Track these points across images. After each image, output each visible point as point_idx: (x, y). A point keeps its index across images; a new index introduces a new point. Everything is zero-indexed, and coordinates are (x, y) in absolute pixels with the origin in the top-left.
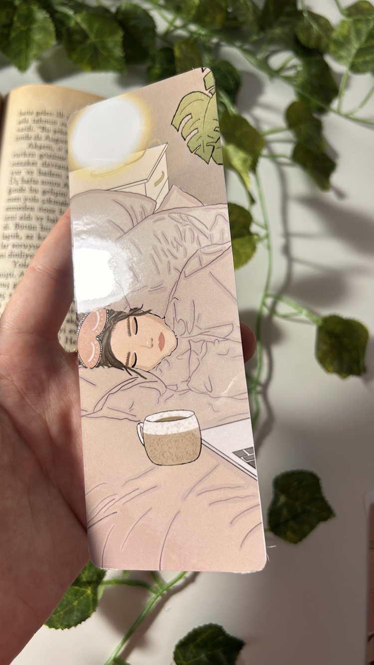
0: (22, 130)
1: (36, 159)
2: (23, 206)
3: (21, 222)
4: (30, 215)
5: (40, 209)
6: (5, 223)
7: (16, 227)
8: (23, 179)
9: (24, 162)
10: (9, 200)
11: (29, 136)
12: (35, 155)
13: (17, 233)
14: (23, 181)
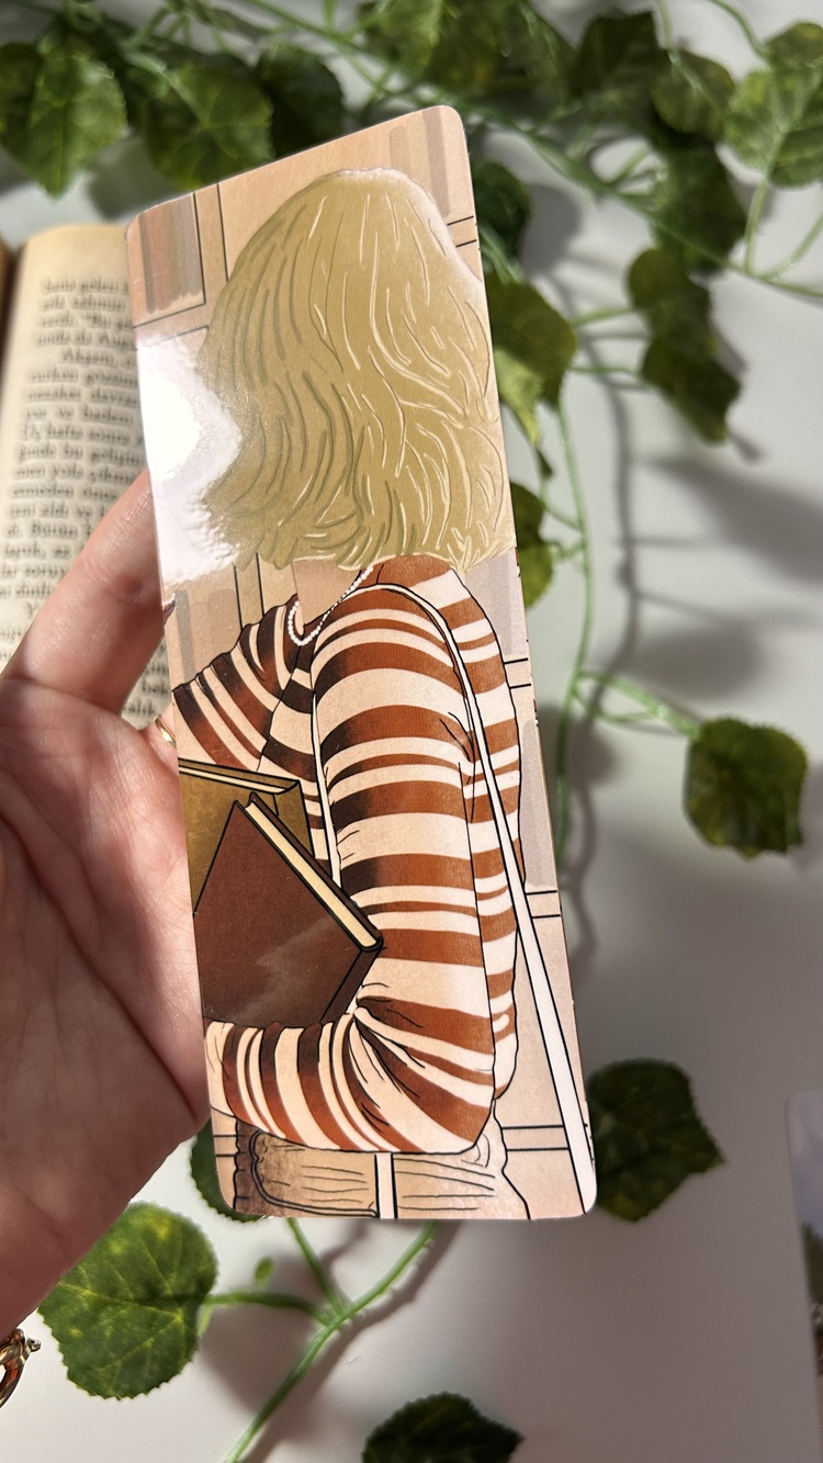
0: (50, 322)
1: (78, 384)
2: (49, 486)
3: (45, 521)
4: (63, 506)
5: (86, 493)
6: (11, 522)
7: (34, 531)
8: (50, 426)
9: (52, 391)
10: (21, 473)
11: (65, 336)
12: (77, 376)
13: (35, 545)
14: (51, 432)
